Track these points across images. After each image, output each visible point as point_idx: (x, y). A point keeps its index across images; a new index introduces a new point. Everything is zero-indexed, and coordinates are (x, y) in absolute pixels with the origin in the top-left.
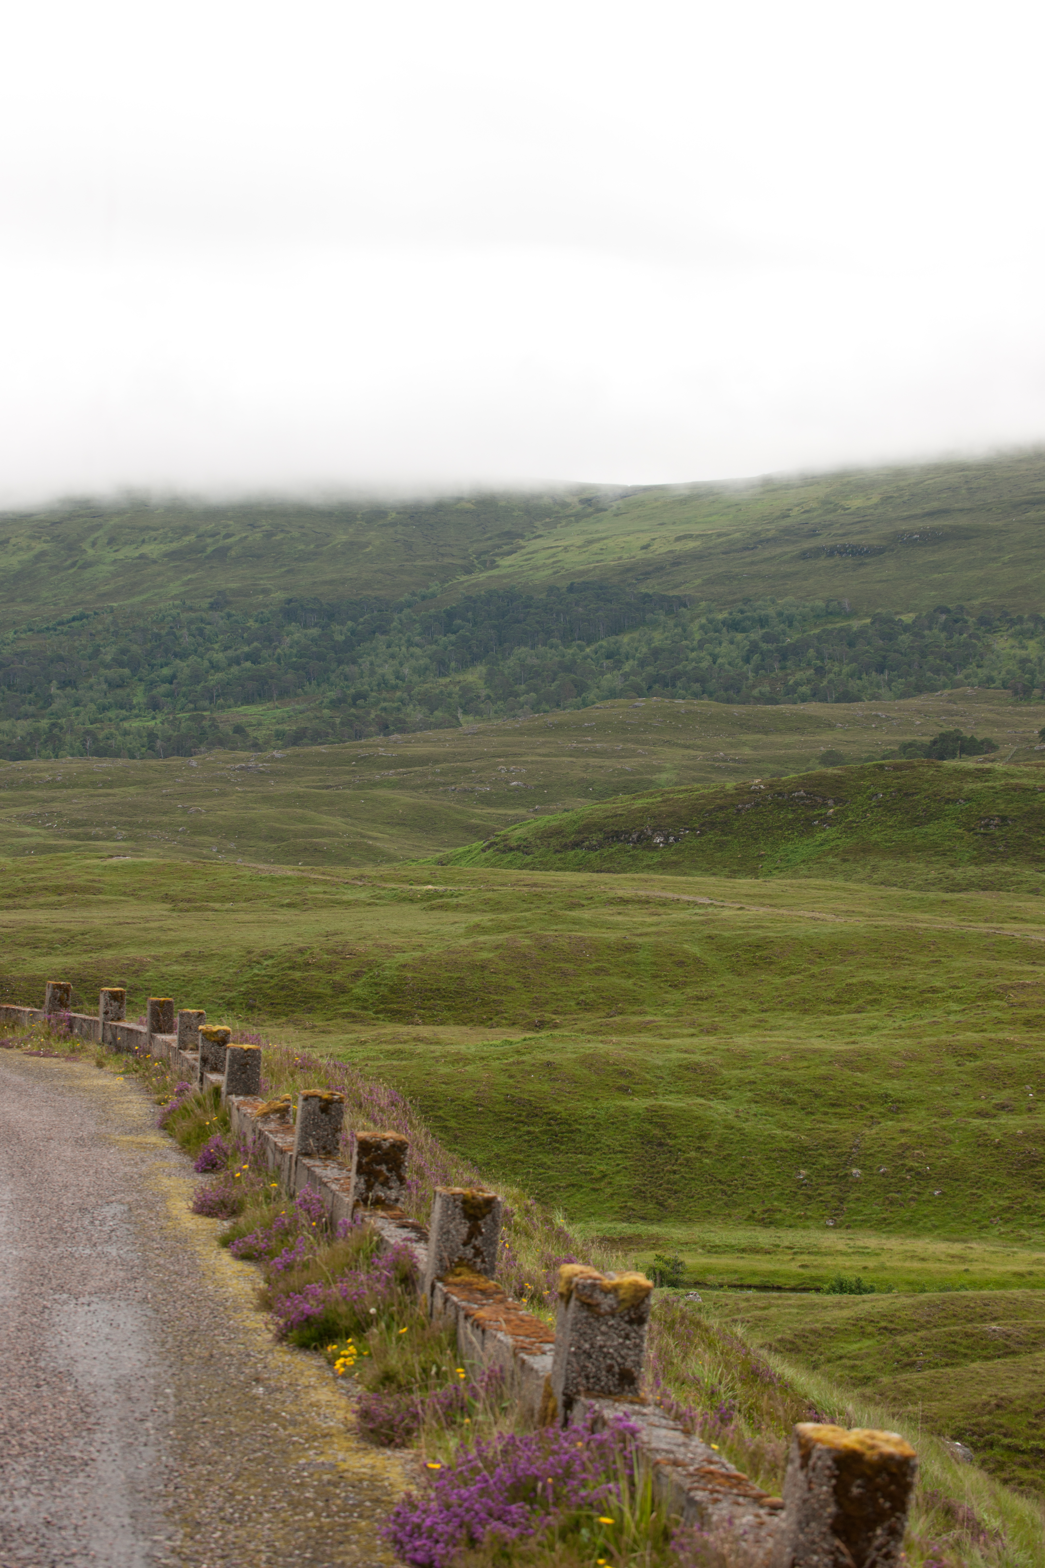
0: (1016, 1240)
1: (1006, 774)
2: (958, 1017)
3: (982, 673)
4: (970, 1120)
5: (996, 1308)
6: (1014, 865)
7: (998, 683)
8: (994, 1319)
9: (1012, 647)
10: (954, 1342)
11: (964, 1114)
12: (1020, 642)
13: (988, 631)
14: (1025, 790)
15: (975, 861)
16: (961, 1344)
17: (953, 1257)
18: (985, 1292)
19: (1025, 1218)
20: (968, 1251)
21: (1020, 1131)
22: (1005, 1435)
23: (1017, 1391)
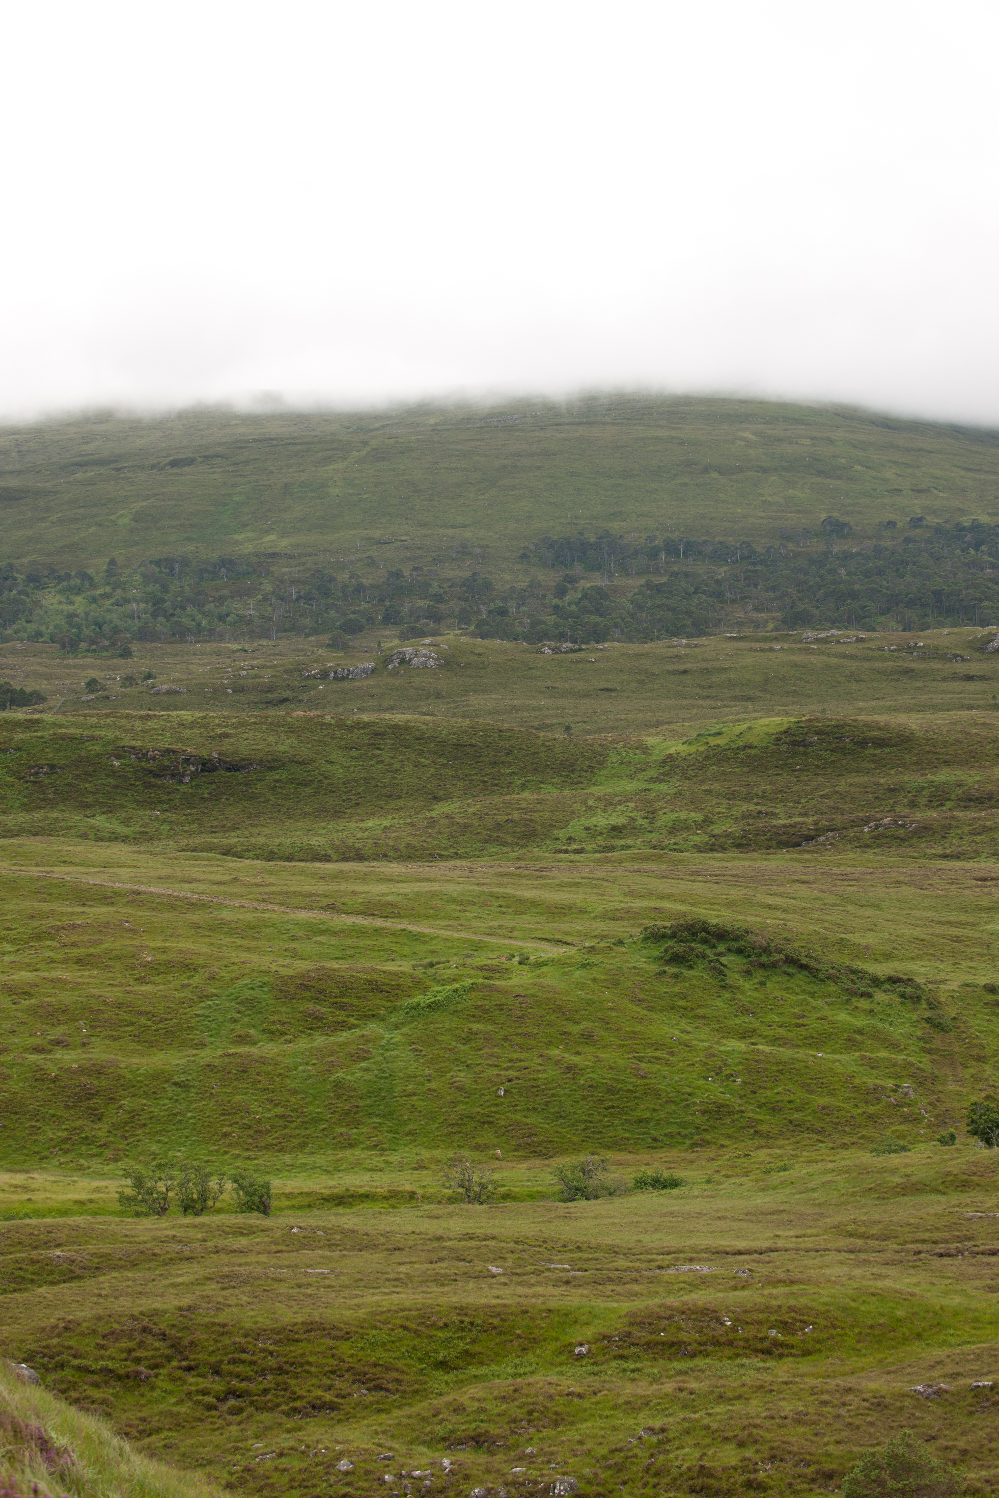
0: (75, 1170)
1: (55, 725)
2: (12, 958)
3: (31, 628)
4: (27, 1055)
5: (59, 1235)
6: (63, 811)
7: (46, 638)
8: (58, 1246)
9: (60, 603)
10: (21, 1269)
11: (21, 1050)
12: (68, 598)
13: (35, 588)
14: (72, 739)
15: (25, 808)
16: (27, 1271)
17: (16, 1187)
18: (48, 1220)
19: (84, 1148)
20: (30, 1181)
21: (75, 1065)
22: (75, 1356)
23: (84, 1314)
